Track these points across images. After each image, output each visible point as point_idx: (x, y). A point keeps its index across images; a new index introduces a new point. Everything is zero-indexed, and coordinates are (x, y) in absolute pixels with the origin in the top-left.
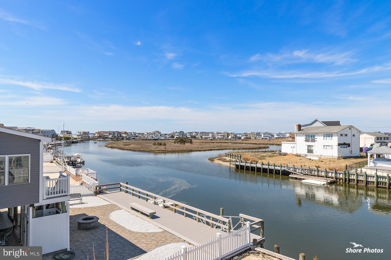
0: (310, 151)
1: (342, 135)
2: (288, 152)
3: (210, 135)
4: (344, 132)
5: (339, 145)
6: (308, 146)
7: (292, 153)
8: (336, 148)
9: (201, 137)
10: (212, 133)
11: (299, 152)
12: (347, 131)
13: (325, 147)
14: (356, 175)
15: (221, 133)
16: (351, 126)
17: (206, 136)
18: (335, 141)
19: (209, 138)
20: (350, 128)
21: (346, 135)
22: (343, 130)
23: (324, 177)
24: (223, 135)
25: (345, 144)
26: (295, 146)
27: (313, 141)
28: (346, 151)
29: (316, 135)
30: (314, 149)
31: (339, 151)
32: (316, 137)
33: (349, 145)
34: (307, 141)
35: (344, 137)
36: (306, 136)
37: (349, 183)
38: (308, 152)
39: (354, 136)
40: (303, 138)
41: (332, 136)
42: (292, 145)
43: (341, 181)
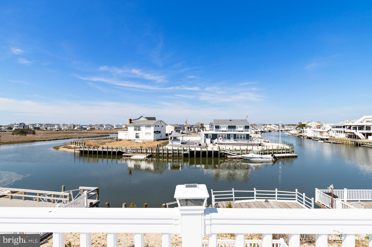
0: (137, 137)
1: (156, 126)
2: (123, 139)
4: (157, 124)
5: (155, 132)
6: (136, 133)
7: (125, 138)
8: (153, 134)
11: (130, 138)
12: (159, 124)
13: (146, 134)
14: (163, 150)
16: (161, 120)
18: (152, 130)
22: (156, 123)
23: (145, 153)
24: (69, 126)
25: (158, 132)
26: (128, 134)
27: (139, 130)
28: (158, 136)
29: (141, 126)
30: (140, 135)
31: (154, 136)
32: (141, 128)
33: (160, 132)
34: (135, 130)
35: (157, 127)
36: (135, 127)
37: (159, 155)
38: (136, 138)
39: (162, 126)
40: (133, 128)
41: (150, 127)
42: (126, 133)
43: (155, 154)
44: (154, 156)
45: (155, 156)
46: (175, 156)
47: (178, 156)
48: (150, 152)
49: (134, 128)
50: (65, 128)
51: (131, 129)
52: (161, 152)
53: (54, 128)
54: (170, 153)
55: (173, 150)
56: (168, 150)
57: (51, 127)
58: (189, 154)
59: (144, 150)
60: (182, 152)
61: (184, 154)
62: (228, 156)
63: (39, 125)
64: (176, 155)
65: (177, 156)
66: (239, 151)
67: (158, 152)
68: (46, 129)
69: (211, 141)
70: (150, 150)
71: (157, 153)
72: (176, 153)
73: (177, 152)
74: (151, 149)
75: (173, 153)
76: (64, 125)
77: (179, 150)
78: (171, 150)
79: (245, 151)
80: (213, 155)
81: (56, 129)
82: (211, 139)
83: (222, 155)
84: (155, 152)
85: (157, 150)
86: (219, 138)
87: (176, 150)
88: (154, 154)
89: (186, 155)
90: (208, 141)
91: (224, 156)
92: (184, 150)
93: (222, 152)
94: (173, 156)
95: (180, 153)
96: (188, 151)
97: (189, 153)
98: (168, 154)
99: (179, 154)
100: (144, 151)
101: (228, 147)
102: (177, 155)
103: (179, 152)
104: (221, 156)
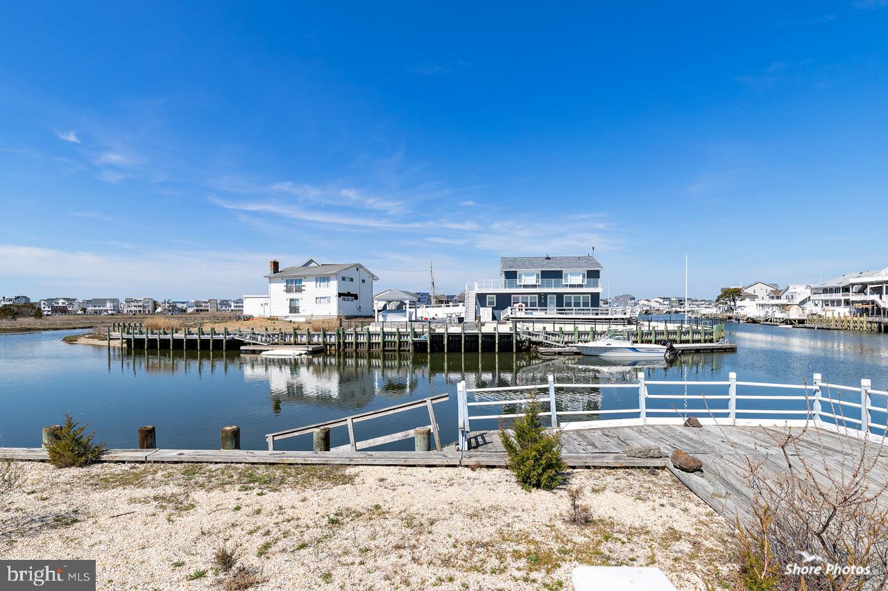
0: (294, 309)
1: (344, 279)
2: (255, 315)
3: (109, 306)
4: (347, 274)
5: (340, 295)
6: (291, 300)
7: (262, 313)
8: (335, 300)
9: (84, 310)
10: (113, 301)
11: (275, 313)
12: (352, 273)
13: (318, 300)
14: (354, 335)
15: (138, 301)
16: (359, 264)
17: (97, 308)
18: (332, 288)
19: (106, 311)
20: (357, 268)
21: (352, 280)
22: (345, 269)
23: (305, 344)
24: (141, 304)
25: (349, 294)
26: (268, 302)
27: (299, 290)
28: (351, 307)
29: (303, 279)
30: (301, 305)
31: (339, 307)
32: (303, 283)
33: (356, 297)
34: (288, 290)
35: (347, 283)
36: (287, 282)
37: (344, 350)
38: (291, 312)
39: (363, 281)
40: (282, 286)
41: (328, 281)
42: (263, 301)
43: (333, 348)
44: (331, 353)
45: (333, 352)
46: (391, 351)
47: (399, 351)
48: (321, 340)
49: (285, 284)
50: (133, 309)
51: (278, 288)
52: (350, 339)
53: (104, 308)
54: (376, 343)
55: (385, 334)
56: (370, 335)
57: (95, 306)
58: (429, 342)
59: (302, 335)
60: (410, 339)
61: (415, 343)
62: (541, 349)
63: (63, 301)
64: (393, 348)
65: (395, 351)
66: (572, 334)
67: (341, 341)
68: (85, 312)
69: (493, 313)
70: (318, 335)
71: (339, 343)
72: (391, 342)
73: (396, 339)
74: (321, 333)
75: (384, 343)
76: (128, 301)
77: (400, 335)
78: (379, 335)
79: (588, 334)
80: (497, 346)
81: (110, 312)
82: (493, 308)
83: (524, 348)
84: (333, 340)
85: (339, 334)
86: (515, 305)
87: (392, 334)
88: (331, 346)
89: (420, 347)
90: (486, 313)
91: (528, 349)
92: (416, 335)
93: (524, 337)
94: (384, 351)
95: (404, 342)
96: (427, 335)
97: (428, 339)
98: (371, 345)
99: (400, 345)
100: (304, 339)
101: (539, 327)
102: (397, 348)
103: (402, 339)
104: (519, 350)
